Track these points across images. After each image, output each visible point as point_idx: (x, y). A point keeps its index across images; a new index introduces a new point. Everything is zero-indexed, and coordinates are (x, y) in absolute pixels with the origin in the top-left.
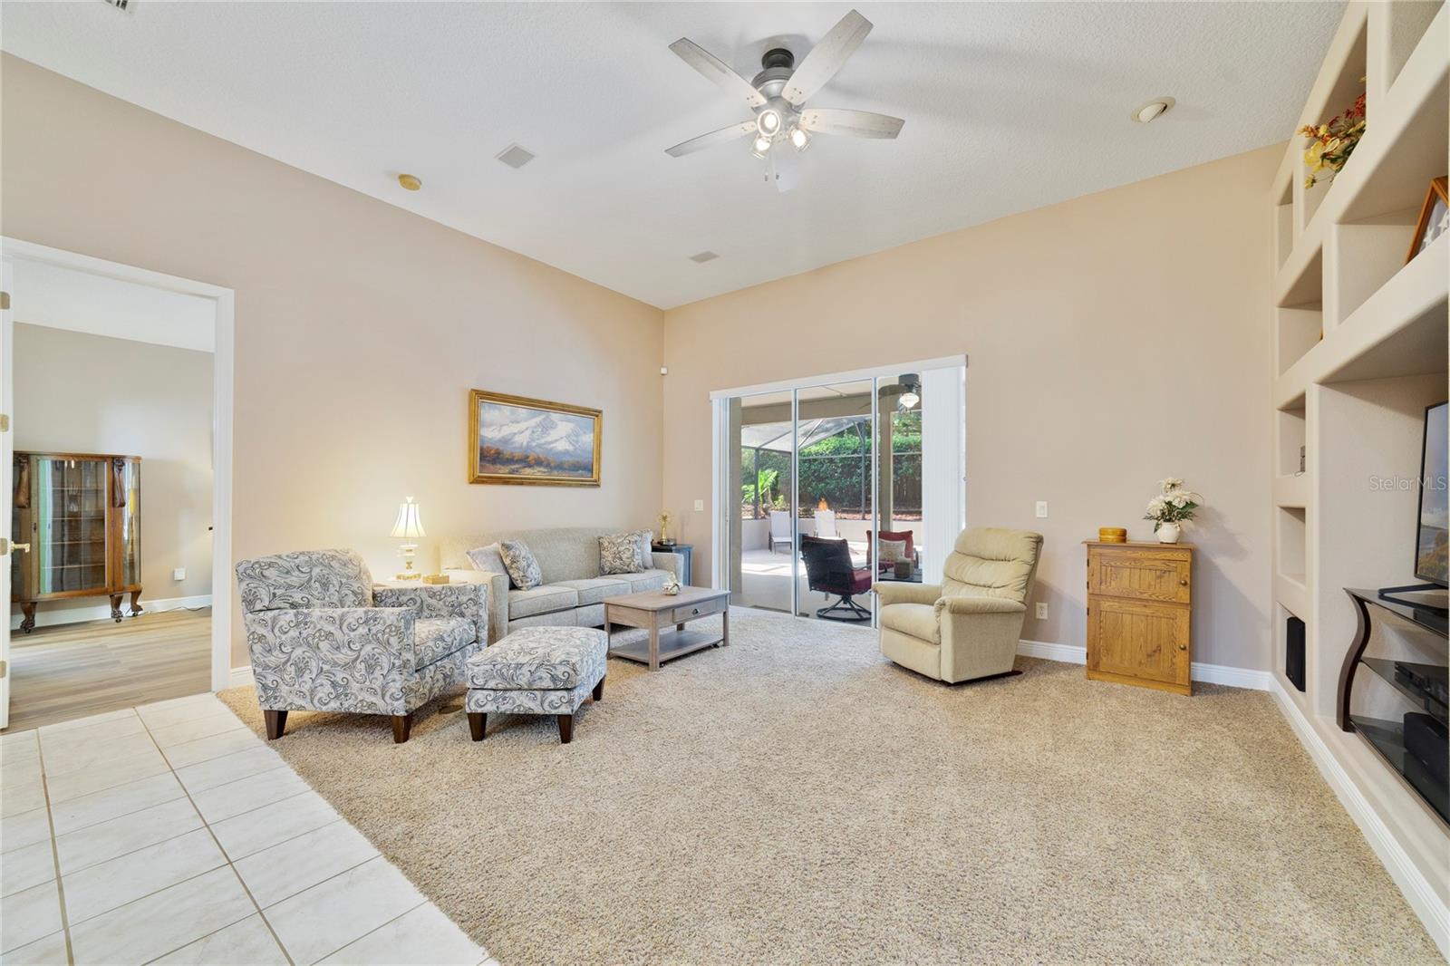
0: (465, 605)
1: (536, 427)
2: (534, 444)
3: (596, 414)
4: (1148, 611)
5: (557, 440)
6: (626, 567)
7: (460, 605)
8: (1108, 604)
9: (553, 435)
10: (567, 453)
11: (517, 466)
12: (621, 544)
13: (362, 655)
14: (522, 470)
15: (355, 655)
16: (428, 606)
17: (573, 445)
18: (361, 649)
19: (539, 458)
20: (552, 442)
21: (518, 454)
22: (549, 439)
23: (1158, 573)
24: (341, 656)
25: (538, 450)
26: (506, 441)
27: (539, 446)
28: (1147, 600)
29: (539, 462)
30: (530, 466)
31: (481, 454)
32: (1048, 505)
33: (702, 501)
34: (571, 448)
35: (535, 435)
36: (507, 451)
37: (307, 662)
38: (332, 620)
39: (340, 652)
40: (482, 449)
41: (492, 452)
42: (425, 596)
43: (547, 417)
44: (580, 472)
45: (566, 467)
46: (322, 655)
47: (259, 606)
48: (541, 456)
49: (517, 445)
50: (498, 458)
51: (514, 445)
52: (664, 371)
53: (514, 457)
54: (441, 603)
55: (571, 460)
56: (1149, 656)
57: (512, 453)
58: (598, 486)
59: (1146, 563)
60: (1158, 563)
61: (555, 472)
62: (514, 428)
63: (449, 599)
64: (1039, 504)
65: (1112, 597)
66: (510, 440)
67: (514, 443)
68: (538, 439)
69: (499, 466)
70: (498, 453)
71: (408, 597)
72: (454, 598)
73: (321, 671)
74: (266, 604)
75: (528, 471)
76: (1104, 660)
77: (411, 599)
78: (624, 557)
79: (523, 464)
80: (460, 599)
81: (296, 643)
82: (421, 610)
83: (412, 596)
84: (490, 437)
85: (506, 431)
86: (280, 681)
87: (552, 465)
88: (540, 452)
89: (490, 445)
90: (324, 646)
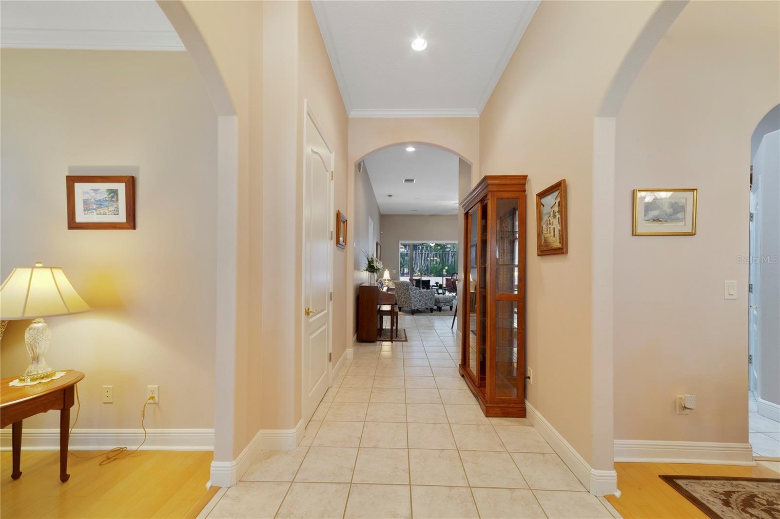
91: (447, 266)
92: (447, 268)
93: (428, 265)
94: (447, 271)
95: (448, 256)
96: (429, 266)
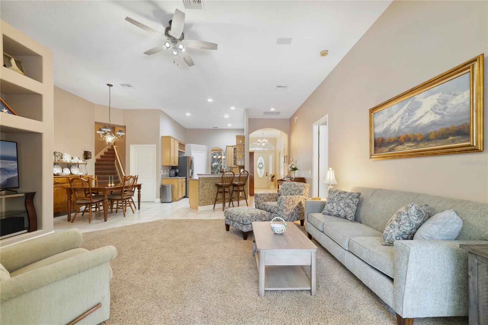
1: (404, 114)
2: (403, 127)
5: (421, 117)
9: (419, 113)
10: (433, 123)
11: (393, 146)
14: (397, 148)
17: (440, 114)
19: (407, 136)
20: (418, 120)
21: (393, 137)
22: (415, 118)
25: (406, 130)
26: (386, 131)
27: (407, 127)
29: (408, 139)
30: (401, 144)
31: (375, 143)
34: (438, 117)
35: (404, 120)
36: (387, 137)
40: (375, 140)
41: (380, 140)
43: (413, 100)
44: (451, 138)
45: (432, 137)
48: (409, 135)
49: (392, 131)
50: (382, 143)
51: (391, 132)
53: (391, 140)
55: (437, 129)
57: (390, 138)
61: (422, 144)
62: (391, 121)
66: (388, 130)
67: (390, 131)
68: (406, 122)
69: (383, 148)
70: (383, 140)
75: (400, 147)
79: (397, 144)
84: (378, 132)
85: (386, 125)
87: (419, 139)
88: (408, 132)
89: (378, 137)
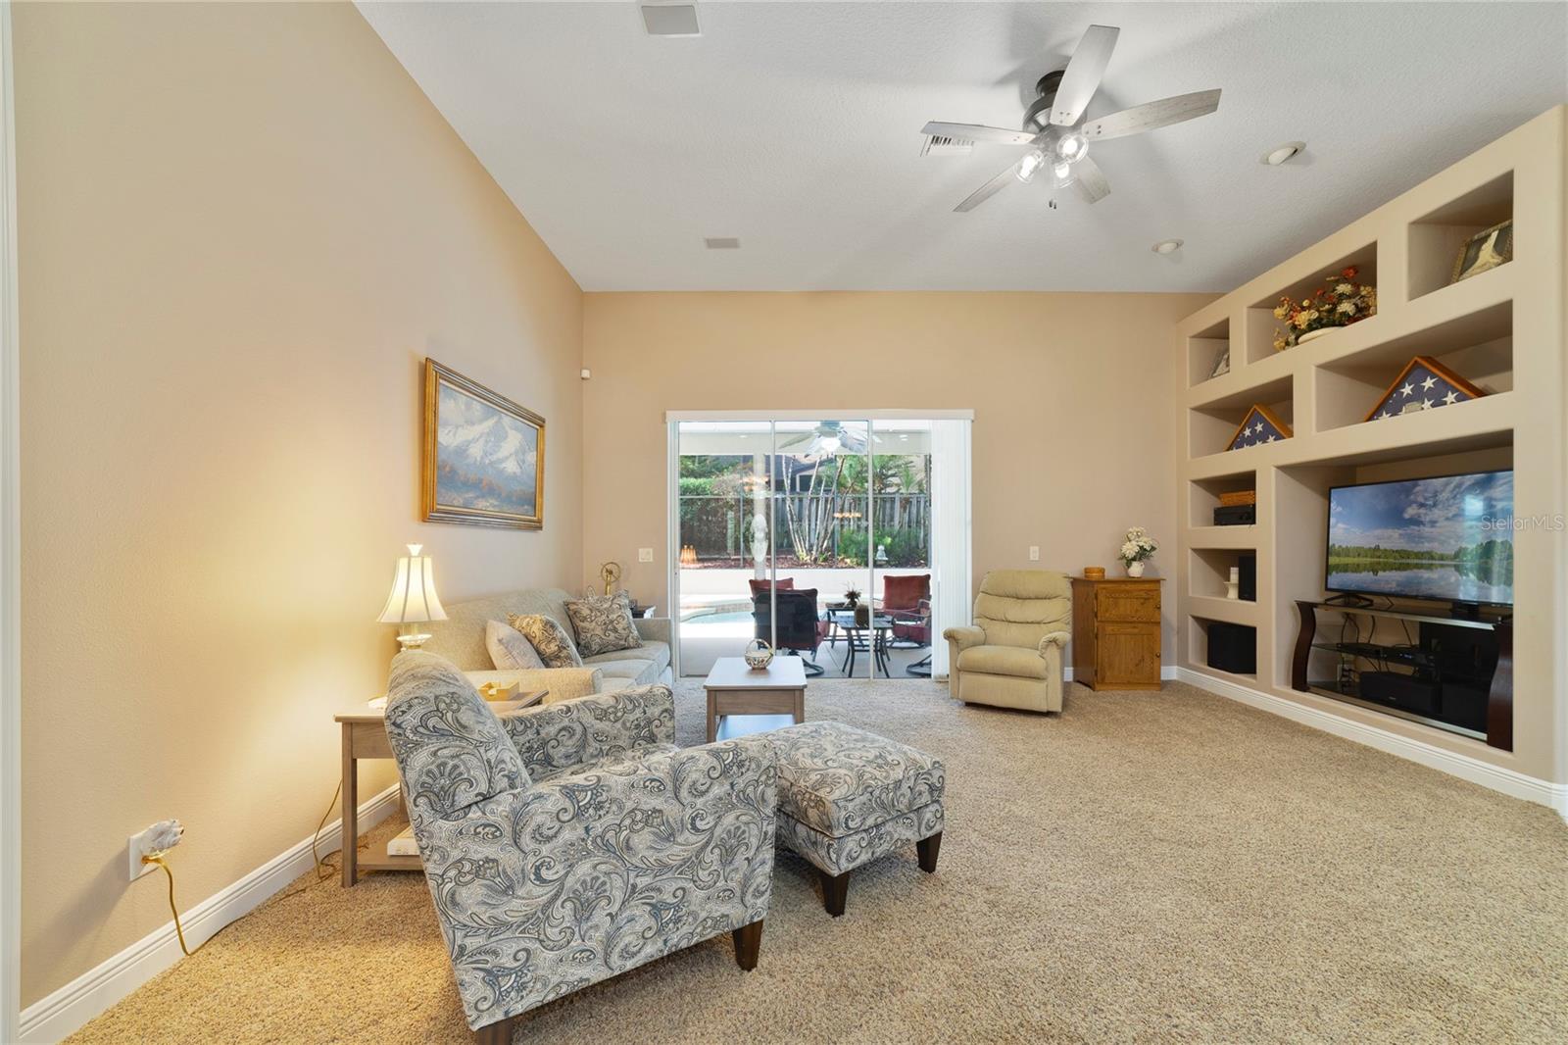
0: (657, 722)
1: (489, 435)
2: (487, 461)
3: (539, 422)
4: (1136, 631)
5: (506, 458)
6: (622, 642)
7: (650, 722)
8: (1111, 628)
9: (503, 449)
10: (515, 477)
11: (470, 495)
12: (610, 610)
13: (716, 834)
14: (475, 502)
15: (702, 838)
16: (596, 735)
17: (520, 467)
18: (715, 826)
19: (491, 483)
20: (502, 461)
21: (473, 476)
22: (500, 455)
23: (1142, 601)
24: (677, 849)
25: (490, 470)
26: (460, 453)
27: (491, 465)
28: (1134, 622)
29: (491, 491)
30: (483, 496)
32: (1040, 550)
33: (651, 550)
34: (518, 471)
35: (488, 448)
36: (462, 470)
37: (604, 883)
38: (655, 786)
39: (675, 842)
41: (447, 468)
42: (588, 719)
43: (500, 420)
44: (525, 507)
45: (514, 498)
46: (636, 861)
47: (464, 796)
48: (493, 481)
49: (471, 461)
50: (452, 480)
51: (468, 460)
52: (586, 373)
53: (468, 480)
54: (619, 725)
55: (518, 488)
56: (1137, 665)
57: (466, 473)
58: (541, 528)
59: (1135, 594)
60: (1142, 593)
61: (505, 508)
62: (470, 433)
63: (631, 717)
64: (1032, 549)
65: (1113, 622)
66: (464, 451)
67: (468, 456)
68: (490, 454)
69: (453, 493)
70: (453, 472)
71: (557, 727)
72: (638, 713)
73: (633, 891)
74: (483, 788)
75: (481, 503)
76: (1108, 674)
77: (564, 729)
78: (619, 627)
79: (477, 492)
80: (648, 714)
81: (573, 856)
82: (583, 744)
83: (566, 722)
84: (445, 444)
85: (461, 438)
86: (534, 946)
87: (503, 495)
88: (492, 475)
89: (444, 457)
90: (642, 840)
91: (890, 535)
92: (889, 540)
93: (833, 533)
94: (887, 552)
95: (892, 508)
96: (837, 536)
